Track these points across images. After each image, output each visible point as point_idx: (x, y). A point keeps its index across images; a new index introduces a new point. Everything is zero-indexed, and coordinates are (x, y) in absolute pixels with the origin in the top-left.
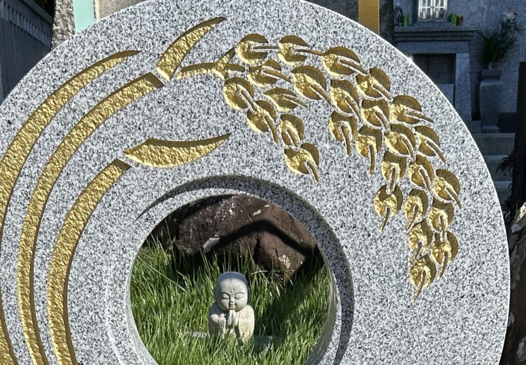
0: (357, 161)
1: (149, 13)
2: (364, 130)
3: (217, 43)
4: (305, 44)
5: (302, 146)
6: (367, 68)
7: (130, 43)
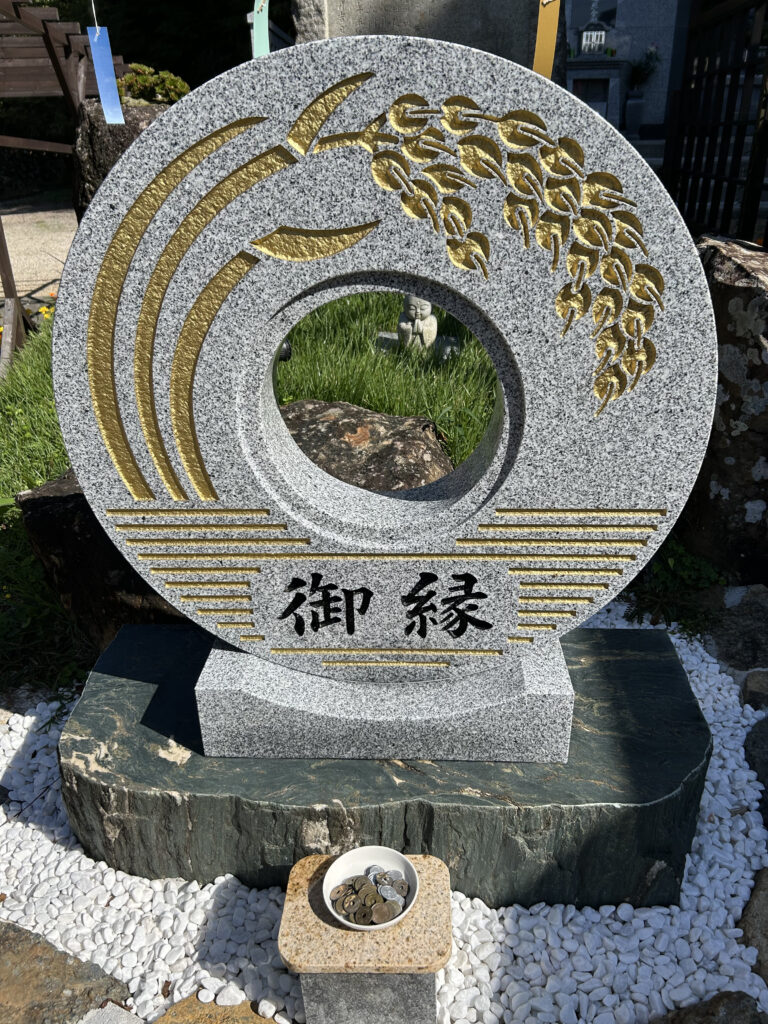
0: (537, 254)
1: (276, 69)
2: (548, 217)
3: (364, 107)
4: (476, 107)
5: (469, 236)
6: (555, 138)
7: (252, 107)
